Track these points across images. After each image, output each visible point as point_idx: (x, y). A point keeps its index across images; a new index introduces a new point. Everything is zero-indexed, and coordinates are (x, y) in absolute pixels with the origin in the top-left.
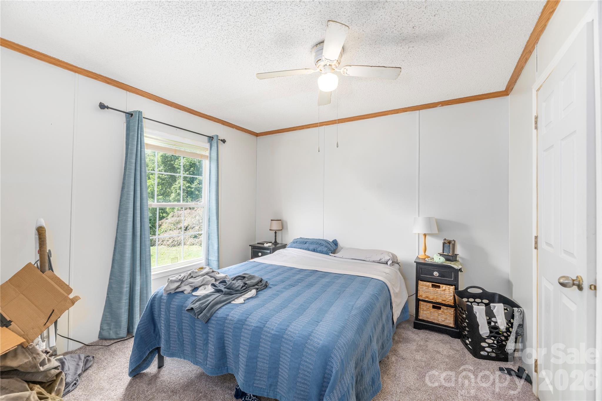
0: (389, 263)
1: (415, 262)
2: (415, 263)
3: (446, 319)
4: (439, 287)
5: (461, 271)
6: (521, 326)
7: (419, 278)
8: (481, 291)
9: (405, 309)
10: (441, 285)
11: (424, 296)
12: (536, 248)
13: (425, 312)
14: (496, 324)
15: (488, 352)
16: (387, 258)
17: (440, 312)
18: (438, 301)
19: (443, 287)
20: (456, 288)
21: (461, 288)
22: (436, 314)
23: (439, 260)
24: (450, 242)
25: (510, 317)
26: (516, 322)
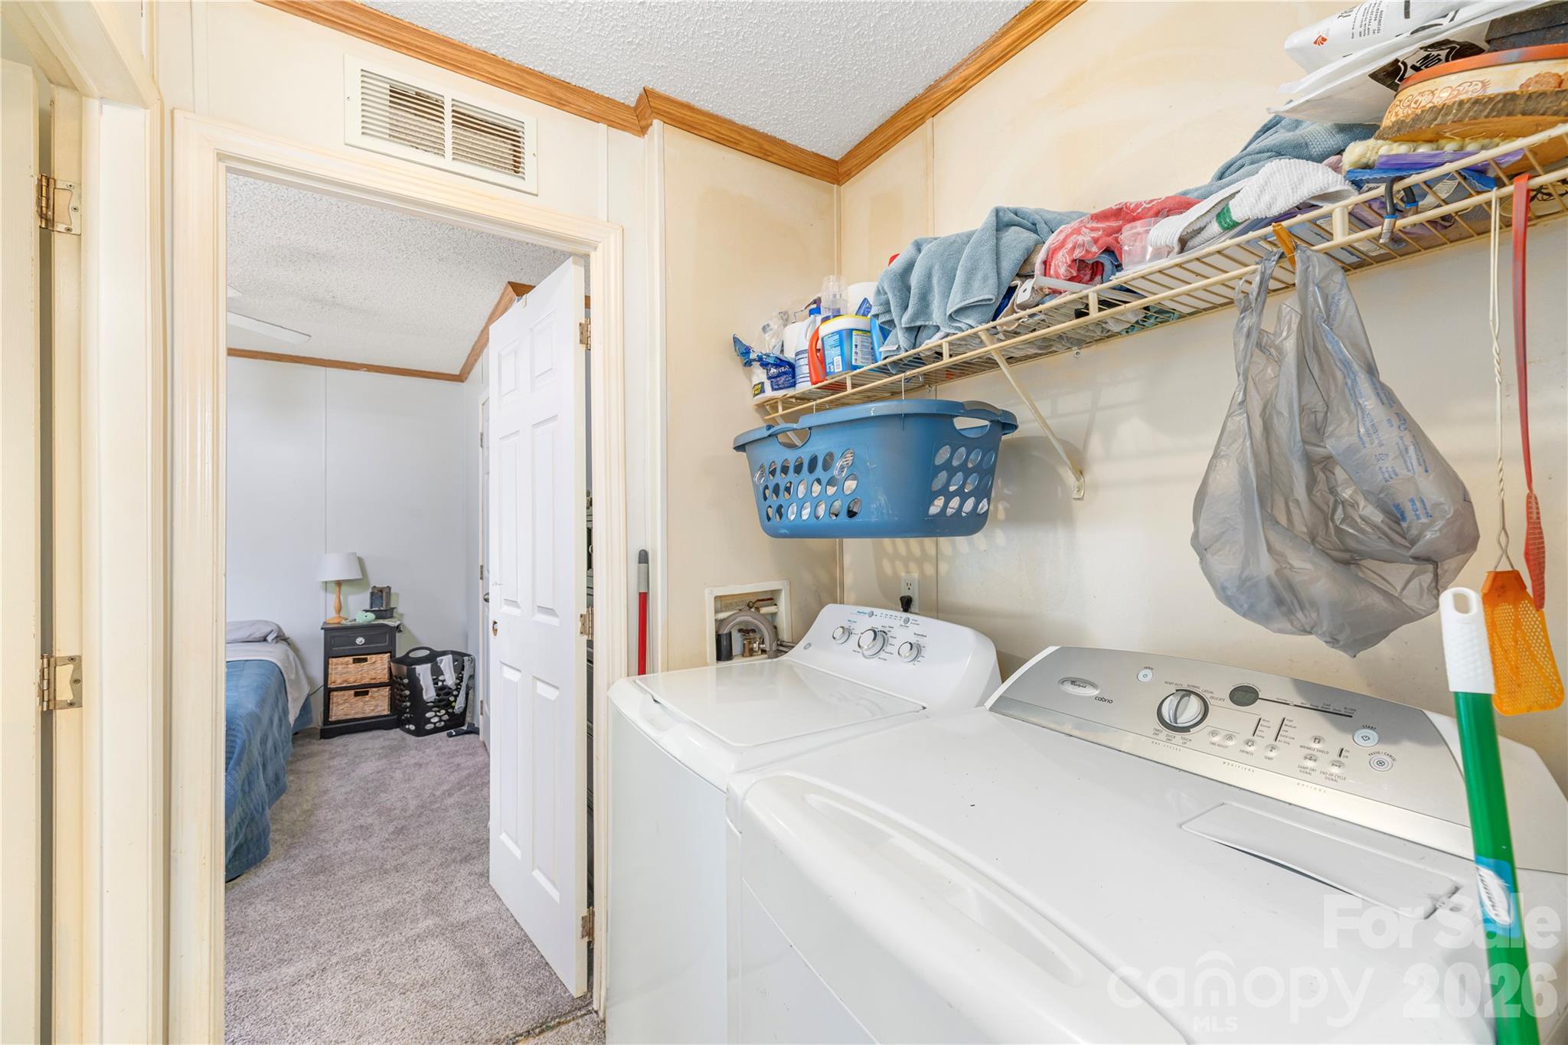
0: (270, 638)
1: (322, 629)
2: (323, 631)
3: (377, 706)
4: (365, 660)
5: (400, 631)
6: (472, 677)
7: (329, 655)
8: (428, 652)
9: (306, 709)
10: (369, 657)
11: (339, 681)
12: (482, 578)
13: (341, 707)
14: (445, 683)
15: (435, 724)
16: (268, 629)
17: (367, 698)
18: (363, 682)
19: (372, 658)
20: (392, 657)
21: (399, 654)
22: (361, 704)
23: (364, 618)
24: (381, 590)
25: (459, 669)
26: (466, 674)
